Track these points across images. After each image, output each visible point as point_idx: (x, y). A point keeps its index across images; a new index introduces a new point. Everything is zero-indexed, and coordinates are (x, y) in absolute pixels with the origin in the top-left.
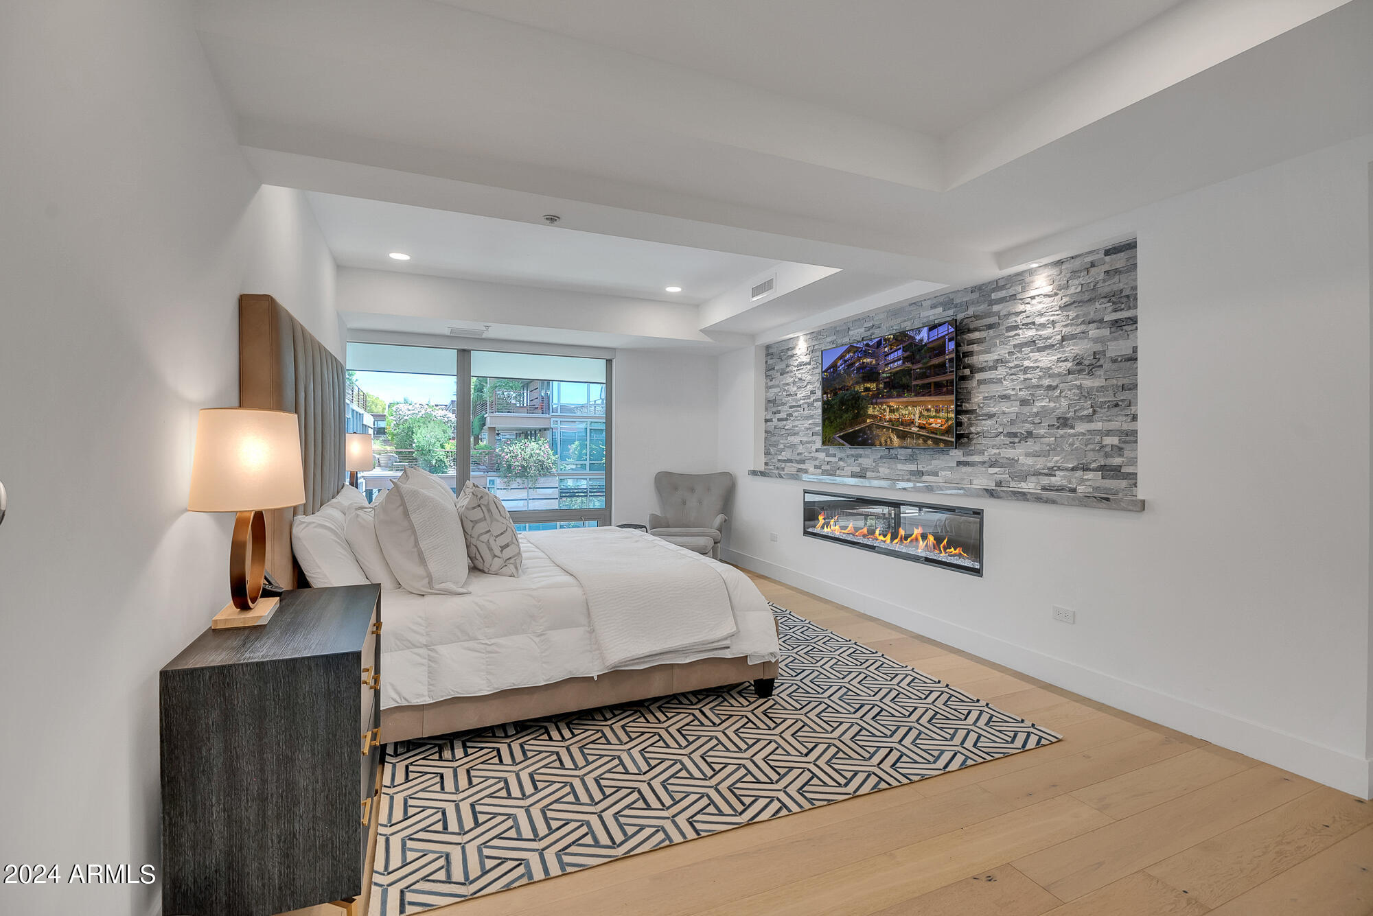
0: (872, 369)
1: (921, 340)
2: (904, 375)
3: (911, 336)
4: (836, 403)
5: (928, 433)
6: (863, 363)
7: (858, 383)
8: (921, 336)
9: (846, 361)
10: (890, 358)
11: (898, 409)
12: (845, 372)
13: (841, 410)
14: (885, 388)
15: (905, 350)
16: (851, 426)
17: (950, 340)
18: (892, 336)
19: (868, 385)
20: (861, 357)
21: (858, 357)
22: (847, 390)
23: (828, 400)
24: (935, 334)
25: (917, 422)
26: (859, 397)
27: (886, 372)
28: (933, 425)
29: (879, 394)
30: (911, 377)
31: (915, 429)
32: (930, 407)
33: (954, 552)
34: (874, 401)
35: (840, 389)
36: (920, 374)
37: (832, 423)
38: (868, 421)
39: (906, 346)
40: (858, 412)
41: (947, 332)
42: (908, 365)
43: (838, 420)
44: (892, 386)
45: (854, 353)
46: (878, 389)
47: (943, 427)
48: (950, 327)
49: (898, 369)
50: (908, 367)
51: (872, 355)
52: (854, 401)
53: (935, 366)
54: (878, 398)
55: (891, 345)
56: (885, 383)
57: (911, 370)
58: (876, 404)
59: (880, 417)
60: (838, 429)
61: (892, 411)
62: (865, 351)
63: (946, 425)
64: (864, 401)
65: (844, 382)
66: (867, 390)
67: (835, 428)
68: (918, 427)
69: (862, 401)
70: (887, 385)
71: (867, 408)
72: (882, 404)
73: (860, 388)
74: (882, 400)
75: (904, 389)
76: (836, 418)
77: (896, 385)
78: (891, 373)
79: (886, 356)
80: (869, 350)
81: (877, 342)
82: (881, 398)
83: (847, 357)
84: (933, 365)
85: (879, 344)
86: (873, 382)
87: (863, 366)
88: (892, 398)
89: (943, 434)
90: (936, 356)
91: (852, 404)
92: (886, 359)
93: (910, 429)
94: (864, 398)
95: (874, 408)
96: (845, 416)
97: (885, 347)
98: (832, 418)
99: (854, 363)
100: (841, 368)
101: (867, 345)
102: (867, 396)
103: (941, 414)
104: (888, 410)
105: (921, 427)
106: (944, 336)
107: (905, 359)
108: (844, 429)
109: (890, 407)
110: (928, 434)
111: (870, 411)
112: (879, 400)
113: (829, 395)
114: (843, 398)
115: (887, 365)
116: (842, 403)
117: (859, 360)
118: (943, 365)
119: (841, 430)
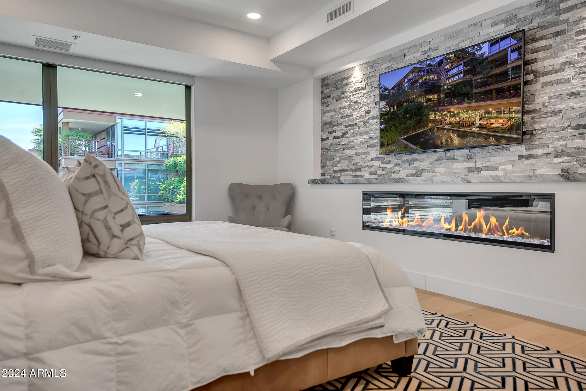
0: (433, 83)
1: (482, 55)
2: (465, 86)
3: (471, 53)
4: (401, 113)
5: (489, 131)
6: (426, 80)
7: (421, 96)
8: (482, 51)
9: (410, 80)
10: (451, 73)
11: (458, 114)
12: (409, 88)
13: (405, 118)
14: (446, 97)
15: (465, 65)
16: (414, 129)
17: (513, 51)
18: (453, 55)
19: (430, 97)
20: (424, 75)
21: (421, 75)
22: (411, 102)
23: (394, 111)
24: (496, 49)
25: (478, 123)
26: (421, 107)
27: (447, 85)
28: (495, 125)
29: (440, 103)
30: (472, 86)
31: (475, 129)
32: (491, 109)
33: (517, 232)
34: (436, 109)
35: (405, 102)
36: (481, 83)
37: (397, 128)
38: (430, 125)
39: (467, 62)
40: (421, 119)
41: (509, 45)
42: (470, 76)
43: (403, 126)
44: (453, 95)
45: (418, 72)
46: (439, 99)
47: (505, 126)
48: (513, 40)
49: (459, 81)
50: (469, 78)
51: (434, 73)
52: (416, 111)
53: (496, 75)
54: (439, 106)
55: (452, 63)
56: (446, 94)
57: (472, 81)
58: (438, 111)
59: (441, 121)
60: (403, 133)
61: (452, 115)
62: (428, 70)
63: (509, 124)
64: (426, 109)
65: (408, 96)
66: (429, 100)
67: (400, 132)
68: (479, 127)
69: (424, 109)
70: (447, 95)
71: (429, 115)
72: (443, 110)
73: (424, 99)
74: (443, 108)
75: (465, 97)
76: (400, 124)
77: (457, 95)
78: (452, 85)
79: (447, 72)
80: (431, 69)
81: (439, 62)
82: (441, 106)
83: (412, 76)
84: (495, 74)
85: (441, 63)
86: (435, 94)
87: (426, 82)
88: (453, 105)
89: (505, 132)
90: (497, 66)
91: (415, 113)
92: (447, 74)
93: (471, 129)
94: (426, 107)
95: (435, 114)
96: (409, 122)
97: (446, 65)
98: (398, 124)
99: (418, 81)
100: (406, 86)
101: (430, 65)
102: (430, 105)
103: (503, 115)
104: (449, 115)
105: (481, 127)
106: (506, 49)
107: (466, 73)
108: (408, 132)
109: (450, 112)
110: (489, 133)
111: (432, 117)
112: (440, 108)
113: (395, 107)
114: (407, 108)
115: (447, 79)
116: (406, 112)
117: (422, 78)
118: (506, 73)
119: (405, 133)
